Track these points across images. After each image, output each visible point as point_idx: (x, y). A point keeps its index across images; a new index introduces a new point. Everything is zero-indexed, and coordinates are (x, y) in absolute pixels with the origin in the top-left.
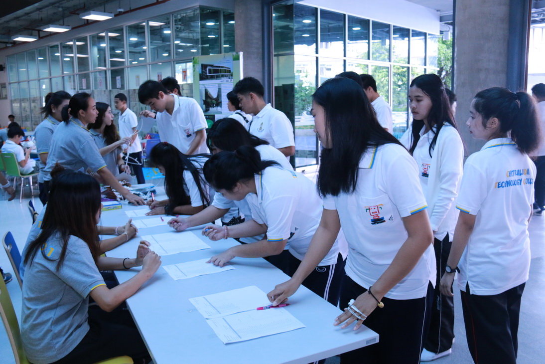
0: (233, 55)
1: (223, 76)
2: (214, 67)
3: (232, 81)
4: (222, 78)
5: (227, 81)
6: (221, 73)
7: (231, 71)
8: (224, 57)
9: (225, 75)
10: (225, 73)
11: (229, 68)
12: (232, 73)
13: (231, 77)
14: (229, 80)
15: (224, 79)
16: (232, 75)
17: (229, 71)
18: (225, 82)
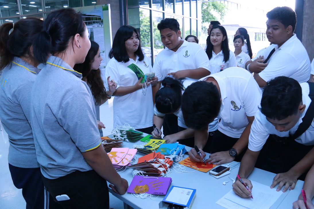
0: (103, 6)
1: (94, 22)
2: (86, 16)
3: (103, 26)
4: (94, 24)
5: (98, 26)
6: (92, 20)
7: (102, 19)
8: (95, 8)
9: (96, 22)
10: (96, 20)
11: (100, 16)
12: (102, 20)
13: (101, 23)
14: (100, 25)
15: (96, 25)
16: (102, 22)
17: (100, 19)
18: (97, 27)
